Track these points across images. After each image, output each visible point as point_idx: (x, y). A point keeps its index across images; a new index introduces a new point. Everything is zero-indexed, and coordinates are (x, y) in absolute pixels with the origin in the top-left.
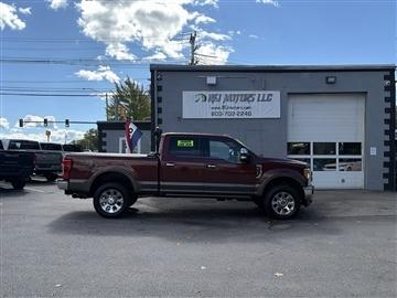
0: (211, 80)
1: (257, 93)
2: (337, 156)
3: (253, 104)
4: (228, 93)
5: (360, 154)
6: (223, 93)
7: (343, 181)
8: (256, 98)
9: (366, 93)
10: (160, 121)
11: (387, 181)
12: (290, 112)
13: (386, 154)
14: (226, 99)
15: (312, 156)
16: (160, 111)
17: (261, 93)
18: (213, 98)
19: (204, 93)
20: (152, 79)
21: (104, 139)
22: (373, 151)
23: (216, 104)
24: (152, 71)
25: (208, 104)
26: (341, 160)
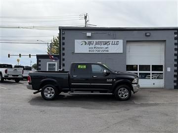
0: (89, 34)
1: (111, 40)
2: (151, 72)
3: (109, 46)
4: (97, 41)
5: (162, 71)
6: (95, 41)
7: (154, 84)
8: (111, 43)
9: (165, 41)
10: (64, 54)
11: (175, 84)
12: (128, 50)
13: (175, 71)
14: (96, 44)
15: (138, 72)
16: (64, 49)
17: (113, 40)
18: (90, 43)
19: (85, 40)
20: (60, 34)
21: (39, 63)
22: (169, 69)
23: (91, 46)
24: (60, 30)
25: (87, 46)
26: (153, 74)
